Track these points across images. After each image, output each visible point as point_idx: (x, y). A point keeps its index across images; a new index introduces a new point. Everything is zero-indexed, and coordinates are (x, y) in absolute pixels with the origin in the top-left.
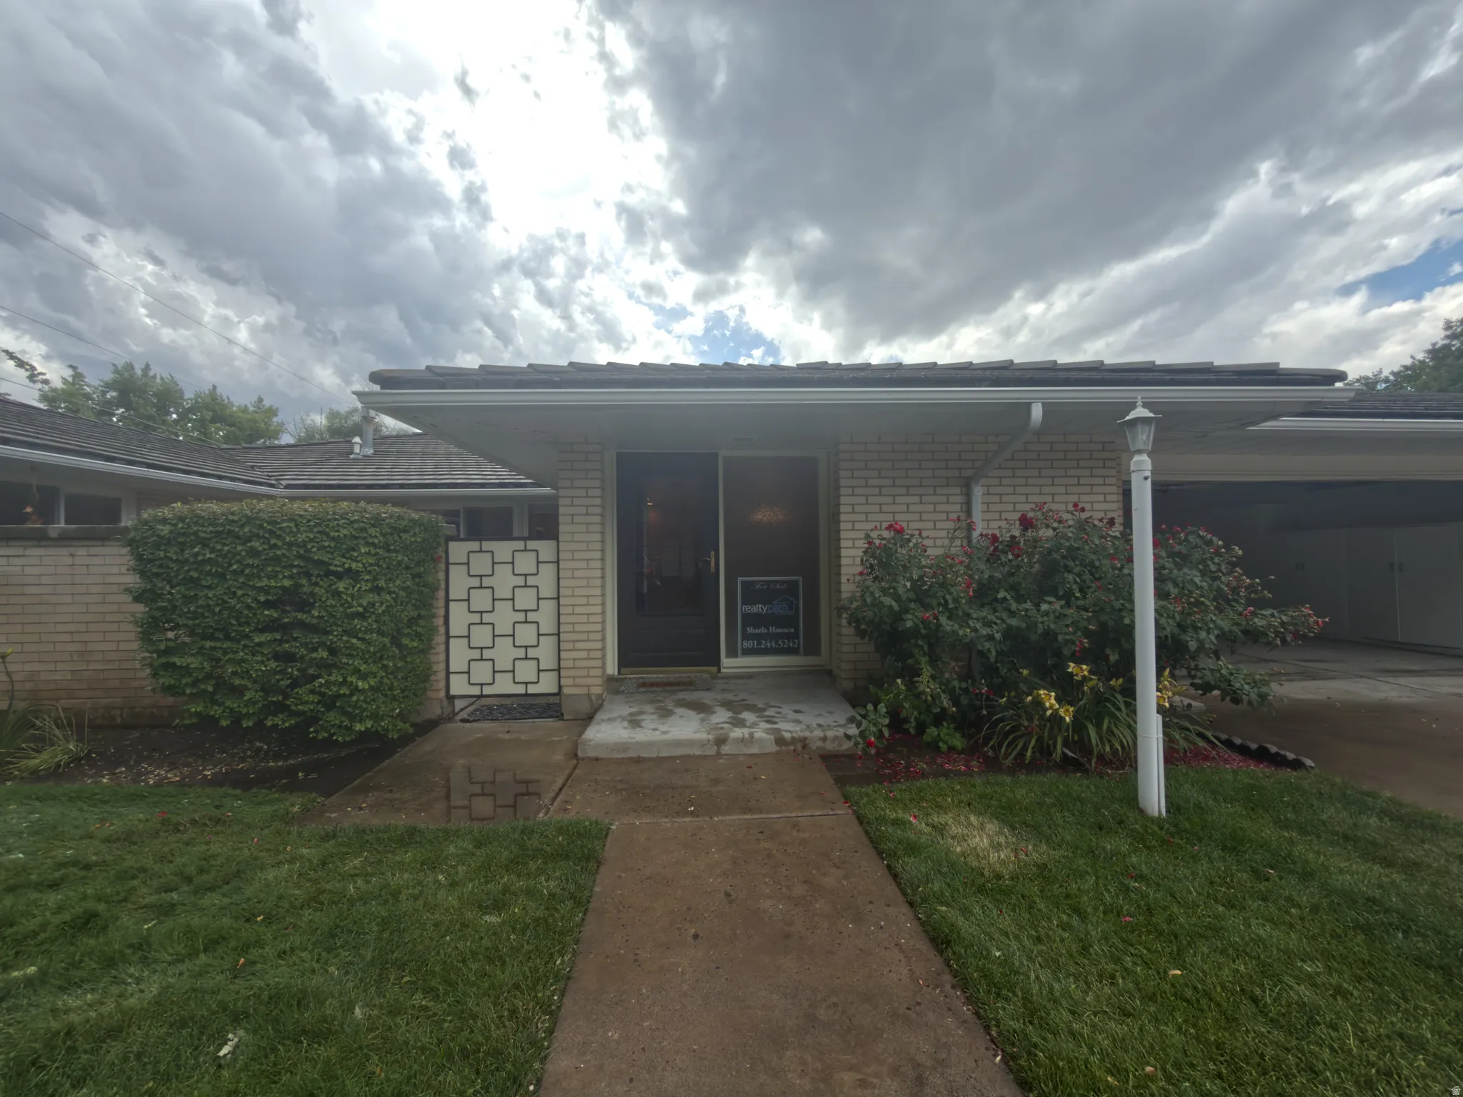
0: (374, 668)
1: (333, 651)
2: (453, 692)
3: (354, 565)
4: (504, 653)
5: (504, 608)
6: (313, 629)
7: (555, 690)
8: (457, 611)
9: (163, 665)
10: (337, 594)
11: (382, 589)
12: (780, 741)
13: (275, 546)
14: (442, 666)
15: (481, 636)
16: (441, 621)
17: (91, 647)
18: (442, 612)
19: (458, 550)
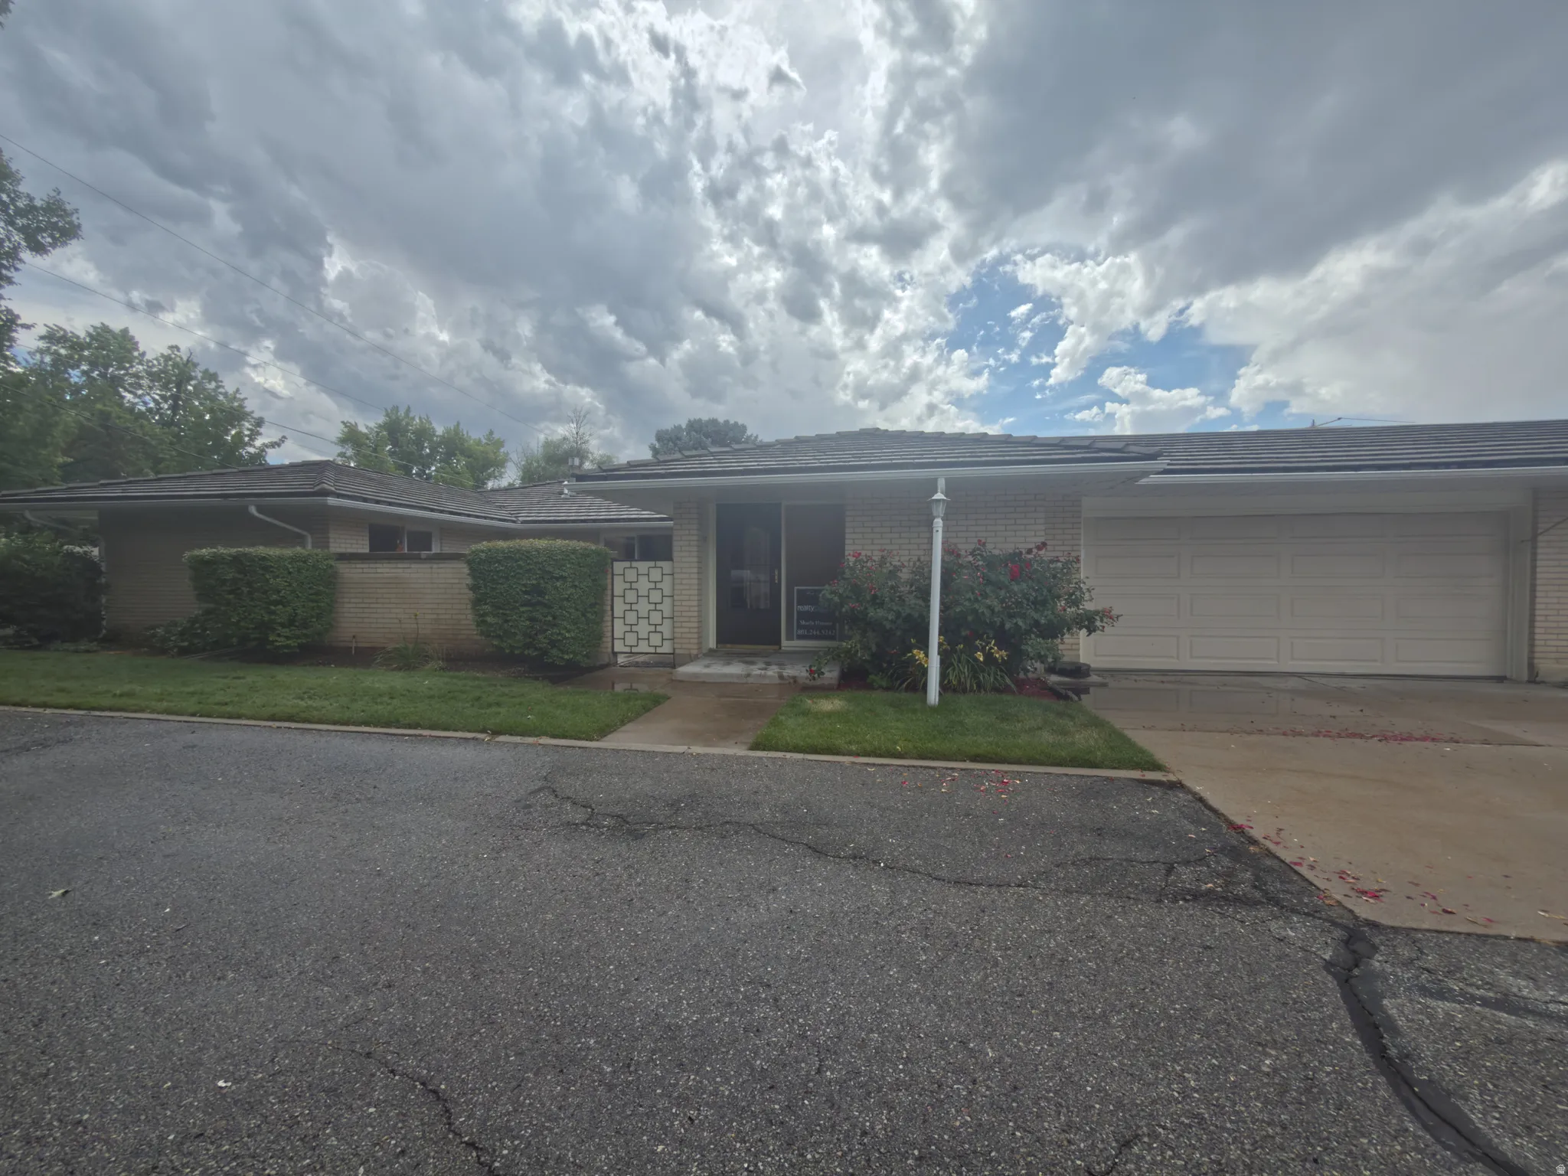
0: (573, 627)
1: (554, 618)
2: (616, 650)
3: (564, 574)
4: (643, 628)
5: (643, 601)
6: (545, 605)
7: (671, 652)
8: (618, 602)
9: (481, 622)
10: (556, 588)
11: (576, 586)
12: (781, 677)
13: (529, 564)
14: (610, 634)
15: (631, 617)
16: (609, 608)
17: (441, 617)
18: (609, 602)
19: (619, 567)
